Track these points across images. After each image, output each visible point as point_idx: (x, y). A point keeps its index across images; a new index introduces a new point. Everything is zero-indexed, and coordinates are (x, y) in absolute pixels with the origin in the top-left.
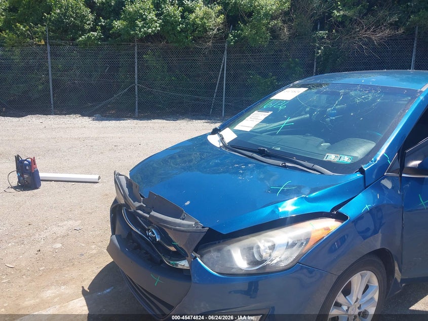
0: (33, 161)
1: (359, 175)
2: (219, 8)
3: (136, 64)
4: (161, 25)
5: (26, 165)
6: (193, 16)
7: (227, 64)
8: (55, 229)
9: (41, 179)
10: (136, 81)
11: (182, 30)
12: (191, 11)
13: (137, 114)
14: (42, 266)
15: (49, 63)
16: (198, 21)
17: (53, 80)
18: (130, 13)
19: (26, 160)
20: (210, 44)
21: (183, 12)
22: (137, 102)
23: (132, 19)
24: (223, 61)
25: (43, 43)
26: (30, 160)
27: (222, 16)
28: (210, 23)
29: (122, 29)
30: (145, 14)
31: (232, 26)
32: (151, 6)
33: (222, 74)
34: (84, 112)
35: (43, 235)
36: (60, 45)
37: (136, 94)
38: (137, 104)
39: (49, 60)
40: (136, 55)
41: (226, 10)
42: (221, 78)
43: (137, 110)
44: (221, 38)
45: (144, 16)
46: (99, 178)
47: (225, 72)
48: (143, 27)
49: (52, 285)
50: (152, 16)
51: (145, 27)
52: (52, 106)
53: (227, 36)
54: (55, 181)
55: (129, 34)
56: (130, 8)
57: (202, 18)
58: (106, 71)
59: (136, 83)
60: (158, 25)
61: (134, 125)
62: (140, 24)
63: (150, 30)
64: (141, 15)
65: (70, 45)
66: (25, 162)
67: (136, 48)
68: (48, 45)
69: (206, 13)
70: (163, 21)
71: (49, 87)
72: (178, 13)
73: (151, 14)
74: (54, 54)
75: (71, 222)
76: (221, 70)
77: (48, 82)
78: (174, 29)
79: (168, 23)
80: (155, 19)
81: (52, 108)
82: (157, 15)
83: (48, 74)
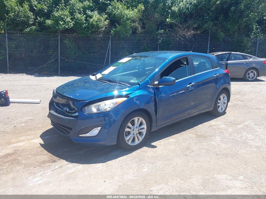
0: (7, 92)
1: (138, 86)
2: (106, 16)
3: (59, 45)
4: (73, 24)
5: (3, 94)
6: (91, 20)
7: (111, 47)
8: (21, 119)
9: (10, 102)
10: (59, 55)
11: (85, 27)
12: (91, 17)
13: (59, 74)
14: (17, 131)
15: (7, 44)
16: (94, 23)
17: (9, 54)
18: (56, 17)
19: (2, 92)
20: (101, 35)
21: (86, 18)
22: (59, 67)
23: (57, 20)
24: (109, 45)
25: (3, 32)
26: (5, 92)
27: (108, 21)
28: (101, 24)
29: (51, 25)
30: (64, 18)
31: (113, 26)
32: (69, 14)
33: (108, 52)
34: (28, 73)
35: (16, 122)
36: (13, 33)
37: (59, 62)
38: (59, 68)
39: (7, 42)
40: (59, 41)
41: (109, 17)
42: (108, 54)
43: (59, 71)
44: (107, 32)
45: (64, 19)
46: (40, 101)
47: (110, 51)
48: (63, 24)
49: (23, 136)
50: (69, 19)
51: (64, 25)
52: (8, 68)
53: (110, 31)
54: (17, 103)
55: (55, 28)
56: (56, 14)
57: (97, 22)
58: (41, 49)
59: (59, 56)
60: (72, 24)
61: (58, 79)
62: (61, 23)
63: (67, 27)
64: (63, 18)
65: (20, 34)
66: (2, 93)
67: (59, 36)
68: (6, 33)
69: (98, 19)
70: (75, 22)
71: (6, 57)
72: (83, 18)
73: (68, 18)
74: (10, 39)
75: (28, 117)
76: (108, 50)
77: (6, 55)
78: (81, 26)
79: (78, 23)
80: (71, 21)
81: (8, 70)
82: (71, 19)
83: (6, 50)
